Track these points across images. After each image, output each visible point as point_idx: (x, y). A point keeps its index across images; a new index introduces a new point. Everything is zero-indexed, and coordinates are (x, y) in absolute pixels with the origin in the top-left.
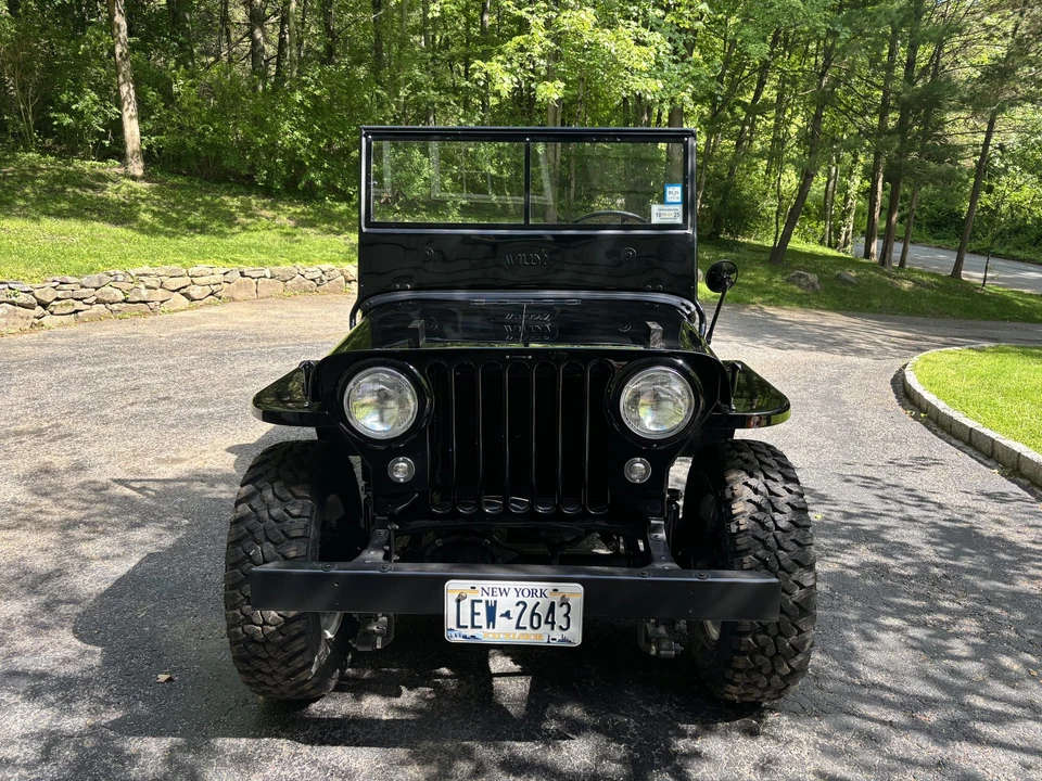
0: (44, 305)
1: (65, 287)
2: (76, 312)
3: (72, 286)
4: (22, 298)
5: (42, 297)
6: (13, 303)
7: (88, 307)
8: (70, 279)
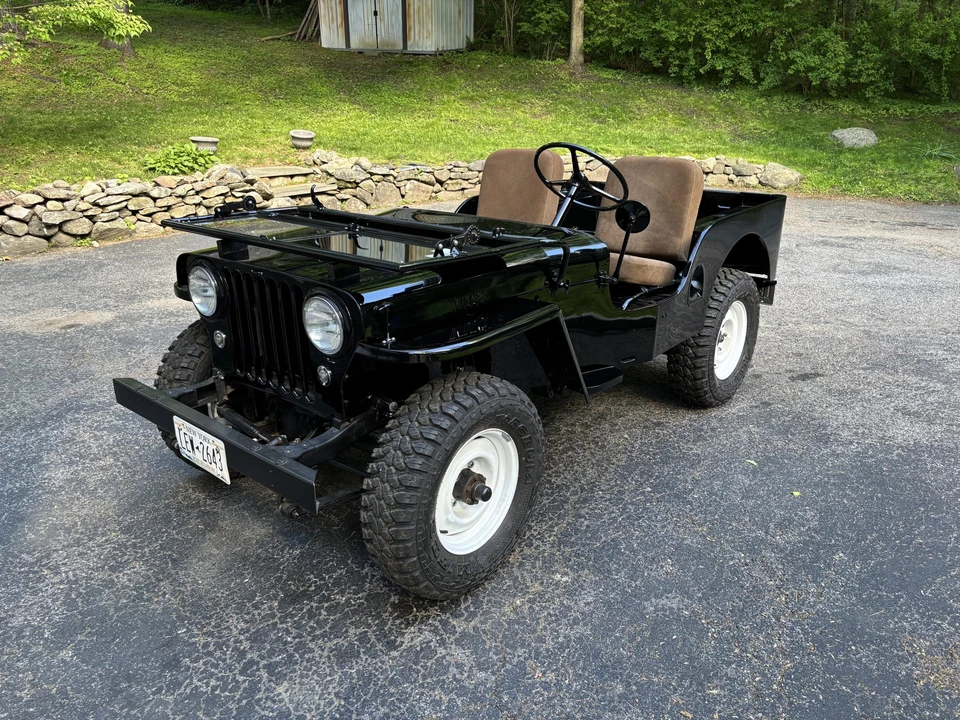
0: (441, 183)
1: (456, 169)
2: (463, 189)
3: (461, 170)
4: (425, 177)
5: (439, 177)
6: (418, 180)
7: (472, 186)
8: (461, 163)
